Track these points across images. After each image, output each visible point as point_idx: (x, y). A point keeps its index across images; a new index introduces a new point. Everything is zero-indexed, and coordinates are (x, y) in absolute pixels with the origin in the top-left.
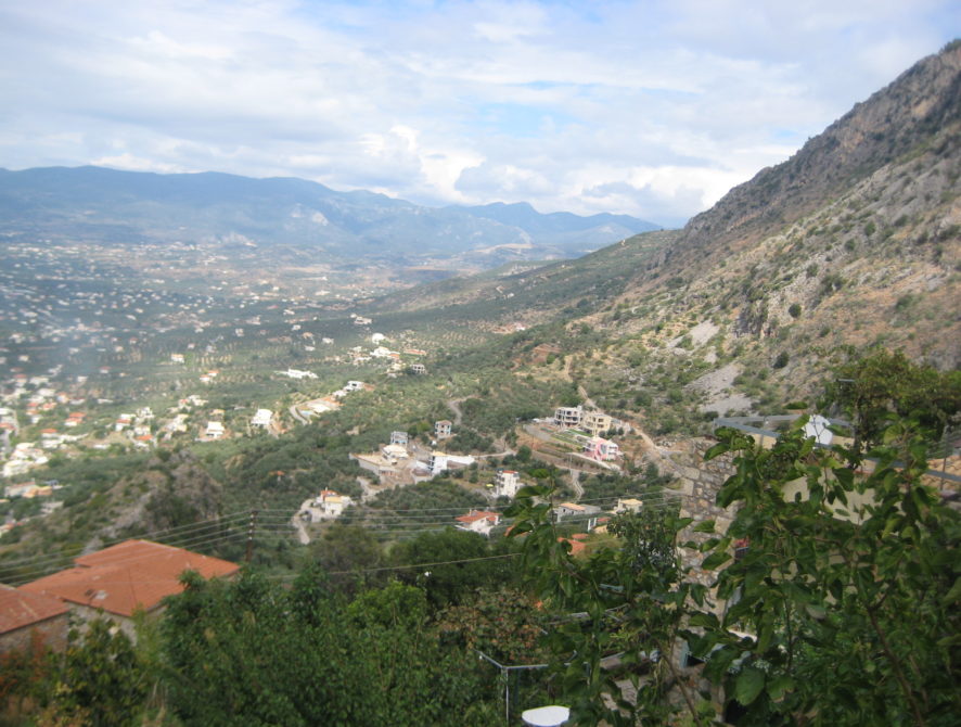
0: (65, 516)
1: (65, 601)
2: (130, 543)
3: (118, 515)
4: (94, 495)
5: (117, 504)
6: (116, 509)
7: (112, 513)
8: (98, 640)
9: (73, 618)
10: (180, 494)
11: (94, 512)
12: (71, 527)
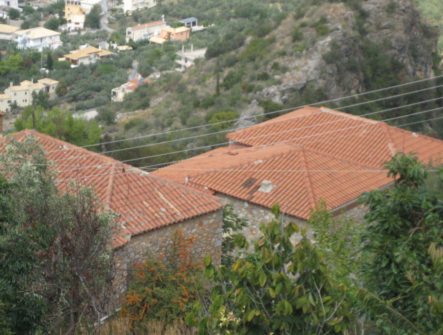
0: (209, 70)
1: (216, 193)
2: (305, 112)
3: (285, 70)
4: (249, 39)
5: (283, 54)
6: (281, 61)
7: (276, 66)
8: (273, 253)
9: (229, 218)
10: (375, 39)
11: (250, 65)
12: (218, 87)
